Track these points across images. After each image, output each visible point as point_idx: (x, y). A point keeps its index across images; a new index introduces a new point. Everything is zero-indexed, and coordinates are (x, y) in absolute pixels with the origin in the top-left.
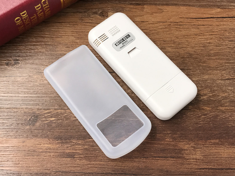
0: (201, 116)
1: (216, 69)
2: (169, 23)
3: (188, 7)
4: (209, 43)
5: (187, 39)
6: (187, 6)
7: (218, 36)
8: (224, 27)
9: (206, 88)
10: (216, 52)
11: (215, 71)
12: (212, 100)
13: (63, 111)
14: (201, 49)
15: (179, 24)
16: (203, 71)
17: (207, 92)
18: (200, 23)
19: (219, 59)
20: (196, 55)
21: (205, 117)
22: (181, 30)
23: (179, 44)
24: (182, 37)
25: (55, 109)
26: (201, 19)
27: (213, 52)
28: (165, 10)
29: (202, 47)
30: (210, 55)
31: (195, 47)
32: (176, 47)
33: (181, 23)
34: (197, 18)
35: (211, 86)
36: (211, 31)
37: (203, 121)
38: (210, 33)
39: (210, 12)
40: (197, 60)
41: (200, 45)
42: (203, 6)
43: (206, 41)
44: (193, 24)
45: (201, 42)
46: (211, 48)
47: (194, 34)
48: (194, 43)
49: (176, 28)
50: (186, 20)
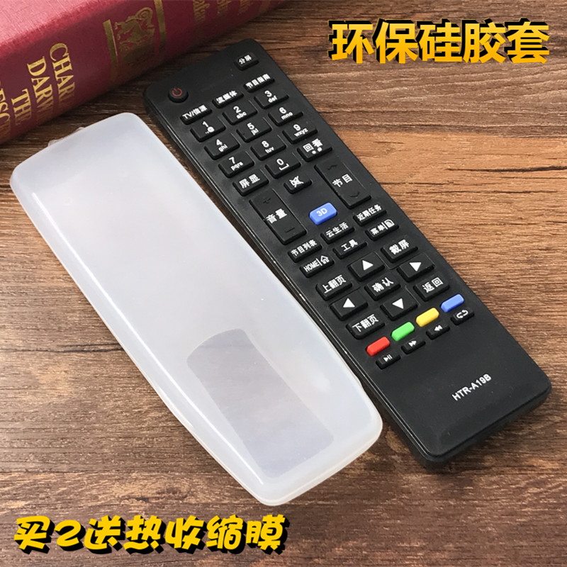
0: (525, 488)
2: (413, 188)
3: (474, 136)
4: (547, 249)
5: (474, 236)
6: (470, 131)
13: (53, 478)
14: (521, 270)
15: (444, 188)
16: (529, 339)
18: (514, 185)
20: (502, 289)
21: (541, 493)
22: (453, 209)
24: (458, 231)
25: (27, 471)
26: (520, 174)
27: (560, 279)
28: (396, 146)
29: (523, 262)
30: (552, 286)
31: (498, 261)
33: (451, 188)
34: (506, 168)
36: (553, 210)
37: (534, 505)
38: (550, 219)
39: (550, 150)
40: (507, 303)
41: (516, 256)
42: (524, 133)
43: (537, 244)
44: (493, 190)
45: (521, 245)
46: (554, 265)
47: (495, 220)
48: (496, 250)
49: (434, 201)
50: (469, 175)
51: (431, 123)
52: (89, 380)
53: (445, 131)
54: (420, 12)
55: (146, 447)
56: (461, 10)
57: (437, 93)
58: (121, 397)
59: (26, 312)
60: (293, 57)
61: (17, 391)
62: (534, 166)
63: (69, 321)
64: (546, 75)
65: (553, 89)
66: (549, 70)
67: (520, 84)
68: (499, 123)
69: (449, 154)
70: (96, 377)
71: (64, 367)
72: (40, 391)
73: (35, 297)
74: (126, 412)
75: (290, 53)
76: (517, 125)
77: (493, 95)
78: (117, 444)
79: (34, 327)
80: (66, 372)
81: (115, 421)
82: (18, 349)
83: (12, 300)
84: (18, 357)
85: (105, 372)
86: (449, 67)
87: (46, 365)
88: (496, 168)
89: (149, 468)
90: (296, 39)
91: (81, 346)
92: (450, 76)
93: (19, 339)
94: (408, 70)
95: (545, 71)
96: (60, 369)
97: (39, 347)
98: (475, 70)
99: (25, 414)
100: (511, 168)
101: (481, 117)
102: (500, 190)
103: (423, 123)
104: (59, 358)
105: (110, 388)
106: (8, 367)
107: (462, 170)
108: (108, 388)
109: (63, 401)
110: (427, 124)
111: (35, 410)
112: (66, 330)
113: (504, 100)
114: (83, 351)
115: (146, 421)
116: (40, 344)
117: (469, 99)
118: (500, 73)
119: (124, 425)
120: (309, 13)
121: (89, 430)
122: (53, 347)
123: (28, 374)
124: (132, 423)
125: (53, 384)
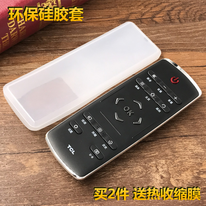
3: (191, 53)
6: (189, 51)
44: (200, 75)
50: (190, 69)
51: (173, 48)
52: (46, 164)
53: (179, 51)
54: (164, 3)
55: (73, 191)
57: (174, 36)
59: (17, 137)
60: (115, 23)
61: (17, 171)
63: (35, 139)
68: (200, 47)
69: (182, 60)
70: (49, 163)
71: (35, 159)
72: (26, 170)
73: (20, 130)
74: (63, 177)
75: (114, 22)
77: (196, 36)
78: (60, 191)
79: (21, 143)
80: (36, 161)
81: (59, 181)
82: (15, 153)
83: (11, 132)
84: (15, 156)
85: (52, 160)
86: (178, 25)
87: (28, 159)
88: (201, 66)
89: (75, 201)
90: (116, 16)
91: (42, 150)
92: (178, 29)
93: (15, 149)
94: (162, 27)
97: (24, 151)
98: (188, 26)
99: (22, 181)
101: (192, 45)
102: (203, 74)
103: (170, 48)
104: (33, 155)
105: (56, 167)
106: (12, 161)
107: (187, 67)
108: (54, 167)
109: (36, 174)
110: (171, 48)
111: (25, 179)
112: (34, 143)
113: (201, 37)
114: (42, 152)
115: (72, 181)
116: (24, 150)
117: (187, 37)
118: (198, 26)
119: (63, 183)
120: (120, 5)
121: (48, 186)
122: (30, 151)
123: (20, 163)
124: (66, 181)
125: (31, 167)
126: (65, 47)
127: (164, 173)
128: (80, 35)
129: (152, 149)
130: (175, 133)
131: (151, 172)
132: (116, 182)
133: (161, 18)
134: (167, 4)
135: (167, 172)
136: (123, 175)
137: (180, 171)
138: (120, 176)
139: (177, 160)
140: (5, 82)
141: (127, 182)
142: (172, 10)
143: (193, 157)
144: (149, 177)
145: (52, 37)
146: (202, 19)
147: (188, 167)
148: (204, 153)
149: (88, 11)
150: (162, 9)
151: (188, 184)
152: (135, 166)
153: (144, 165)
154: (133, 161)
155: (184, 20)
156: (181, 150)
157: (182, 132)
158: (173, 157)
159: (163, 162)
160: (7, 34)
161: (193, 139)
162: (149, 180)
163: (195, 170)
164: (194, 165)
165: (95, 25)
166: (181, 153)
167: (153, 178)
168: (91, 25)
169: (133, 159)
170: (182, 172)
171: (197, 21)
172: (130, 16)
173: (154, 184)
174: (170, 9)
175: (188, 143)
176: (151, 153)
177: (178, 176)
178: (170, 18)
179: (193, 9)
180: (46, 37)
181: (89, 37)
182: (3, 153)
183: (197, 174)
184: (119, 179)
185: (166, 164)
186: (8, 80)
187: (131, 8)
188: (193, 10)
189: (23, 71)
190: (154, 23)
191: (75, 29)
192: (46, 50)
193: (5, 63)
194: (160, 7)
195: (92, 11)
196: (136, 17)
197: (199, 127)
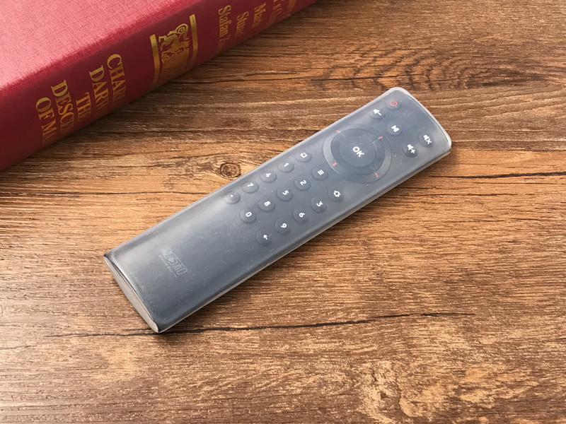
1: (540, 310)
2: (405, 191)
4: (514, 242)
5: (456, 231)
7: (536, 221)
8: (548, 199)
9: (520, 365)
10: (535, 265)
11: (539, 318)
12: (540, 399)
14: (496, 259)
15: (430, 192)
16: (507, 316)
17: (524, 376)
18: (483, 189)
19: (544, 284)
20: (482, 275)
22: (437, 209)
23: (435, 246)
24: (443, 227)
26: (487, 180)
27: (526, 266)
29: (496, 252)
30: (521, 272)
31: (477, 252)
32: (428, 253)
33: (435, 191)
34: (476, 175)
35: (531, 358)
36: (515, 209)
38: (514, 216)
39: (508, 160)
40: (486, 287)
41: (490, 248)
42: (488, 147)
43: (506, 237)
44: (468, 193)
45: (494, 239)
46: (520, 255)
47: (471, 218)
48: (473, 242)
49: (422, 202)
50: (447, 181)
52: (151, 360)
54: (399, 49)
55: (201, 418)
56: (431, 48)
58: (178, 374)
59: (95, 301)
60: (303, 85)
61: (90, 371)
62: (498, 174)
64: (501, 100)
65: (506, 112)
66: (502, 96)
67: (481, 107)
68: (468, 139)
70: (156, 357)
72: (110, 370)
73: (102, 288)
74: (183, 387)
75: (300, 82)
76: (481, 140)
77: (461, 116)
78: (176, 415)
79: (102, 314)
80: (130, 353)
81: (174, 395)
82: (89, 333)
83: (83, 291)
84: (89, 341)
85: (163, 352)
86: (426, 93)
87: (114, 347)
88: (468, 175)
90: (304, 70)
91: (143, 330)
93: (90, 325)
95: (500, 97)
96: (126, 350)
97: (107, 331)
98: (446, 96)
99: (99, 392)
100: (480, 175)
101: (453, 134)
102: (473, 193)
104: (125, 340)
105: (169, 366)
106: (81, 350)
107: (443, 176)
108: (167, 366)
109: (129, 379)
111: (106, 387)
112: (129, 316)
113: (470, 120)
114: (144, 334)
115: (200, 395)
116: (107, 329)
118: (465, 98)
119: (182, 399)
120: (313, 50)
121: (152, 404)
122: (119, 331)
123: (98, 355)
124: (189, 396)
125: (121, 364)
126: (200, 128)
127: (387, 388)
128: (231, 105)
129: (366, 337)
130: (412, 307)
131: (362, 384)
132: (290, 403)
133: (393, 79)
134: (406, 52)
135: (394, 386)
136: (304, 388)
137: (421, 385)
138: (299, 391)
139: (414, 361)
140: (77, 191)
141: (312, 404)
142: (414, 65)
143: (447, 357)
144: (358, 394)
145: (176, 106)
146: (475, 85)
147: (437, 377)
148: (470, 350)
149: (250, 58)
150: (396, 62)
151: (434, 413)
152: (329, 371)
153: (348, 369)
154: (326, 361)
155: (439, 84)
156: (424, 342)
157: (426, 307)
158: (407, 356)
159: (386, 364)
160: (88, 93)
161: (448, 321)
162: (357, 401)
163: (450, 383)
164: (448, 373)
165: (263, 87)
166: (423, 349)
167: (364, 397)
168: (254, 85)
169: (327, 356)
170: (425, 387)
171: (465, 89)
172: (331, 72)
173: (367, 410)
174: (412, 63)
175: (438, 328)
176: (364, 345)
177: (416, 395)
178: (410, 79)
179: (456, 63)
180: (164, 106)
181: (248, 109)
182: (66, 332)
183: (453, 393)
184: (296, 395)
185: (392, 369)
186: (83, 187)
187: (336, 56)
188: (458, 66)
189: (115, 171)
190: (379, 87)
191: (222, 93)
192: (162, 132)
193: (79, 153)
194: (392, 57)
195: (258, 58)
196: (344, 75)
197: (462, 298)
